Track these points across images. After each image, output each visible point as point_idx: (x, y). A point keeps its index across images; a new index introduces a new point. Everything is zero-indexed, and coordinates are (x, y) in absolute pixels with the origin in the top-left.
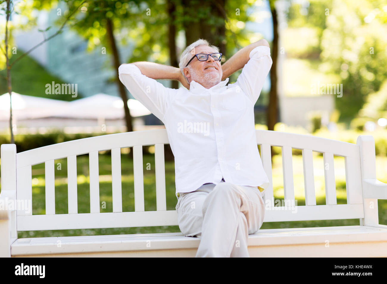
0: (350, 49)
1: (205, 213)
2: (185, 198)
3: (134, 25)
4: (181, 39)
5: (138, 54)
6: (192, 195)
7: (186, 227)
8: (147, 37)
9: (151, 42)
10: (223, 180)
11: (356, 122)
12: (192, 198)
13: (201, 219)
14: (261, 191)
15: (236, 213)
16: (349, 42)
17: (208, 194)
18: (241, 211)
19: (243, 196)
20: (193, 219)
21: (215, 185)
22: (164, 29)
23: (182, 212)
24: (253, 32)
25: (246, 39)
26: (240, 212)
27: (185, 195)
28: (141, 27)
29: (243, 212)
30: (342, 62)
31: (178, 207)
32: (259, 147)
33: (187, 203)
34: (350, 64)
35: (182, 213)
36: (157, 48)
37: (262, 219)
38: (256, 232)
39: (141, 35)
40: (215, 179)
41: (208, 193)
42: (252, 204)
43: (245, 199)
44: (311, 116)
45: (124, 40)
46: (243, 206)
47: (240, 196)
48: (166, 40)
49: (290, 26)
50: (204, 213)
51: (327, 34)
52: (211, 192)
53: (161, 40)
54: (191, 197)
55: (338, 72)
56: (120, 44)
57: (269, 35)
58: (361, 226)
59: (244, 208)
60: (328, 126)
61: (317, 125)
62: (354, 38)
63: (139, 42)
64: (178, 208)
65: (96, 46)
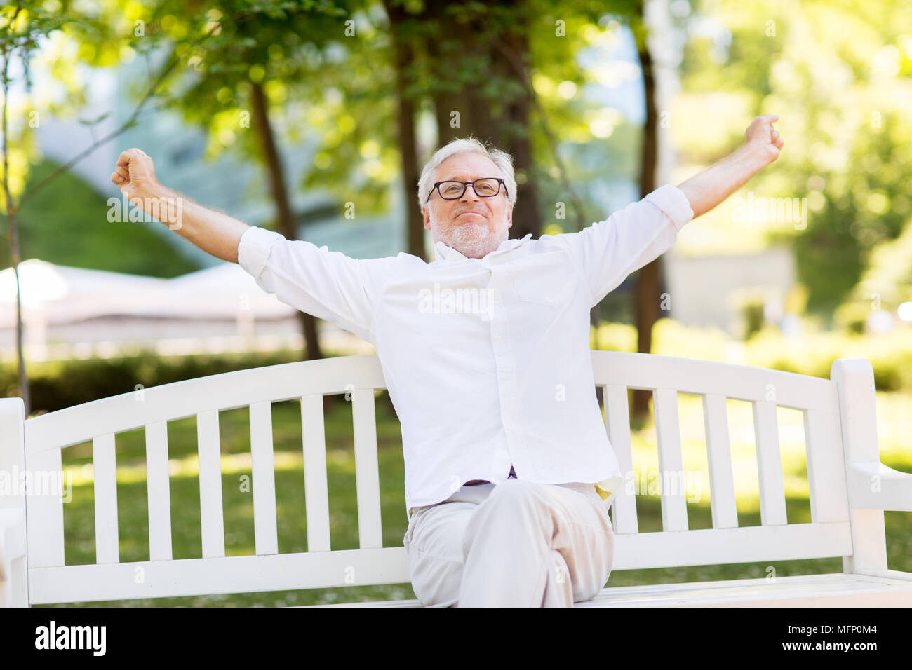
0: (828, 141)
1: (468, 552)
2: (423, 518)
3: (317, 97)
4: (427, 128)
5: (325, 163)
6: (439, 510)
7: (428, 587)
8: (347, 125)
9: (357, 137)
10: (513, 474)
11: (848, 312)
12: (439, 519)
13: (459, 567)
14: (603, 498)
15: (541, 553)
16: (826, 123)
17: (477, 508)
18: (555, 547)
19: (558, 512)
20: (443, 568)
21: (494, 486)
22: (389, 105)
23: (418, 552)
24: (598, 107)
25: (581, 124)
26: (552, 549)
27: (423, 510)
28: (334, 99)
29: (559, 551)
30: (809, 171)
31: (409, 538)
32: (600, 392)
33: (430, 529)
34: (827, 176)
35: (419, 554)
36: (370, 148)
37: (609, 564)
38: (594, 595)
39: (334, 120)
40: (495, 472)
41: (478, 504)
42: (580, 531)
43: (562, 520)
44: (739, 300)
45: (294, 131)
46: (559, 537)
47: (552, 512)
48: (392, 129)
49: (686, 89)
50: (466, 552)
51: (773, 106)
52: (483, 503)
53: (380, 129)
54: (439, 515)
55: (801, 194)
56: (285, 142)
57: (637, 113)
58: (846, 573)
59: (561, 541)
60: (779, 326)
61: (755, 321)
62: (838, 113)
63: (330, 136)
64: (408, 543)
65: (225, 148)
